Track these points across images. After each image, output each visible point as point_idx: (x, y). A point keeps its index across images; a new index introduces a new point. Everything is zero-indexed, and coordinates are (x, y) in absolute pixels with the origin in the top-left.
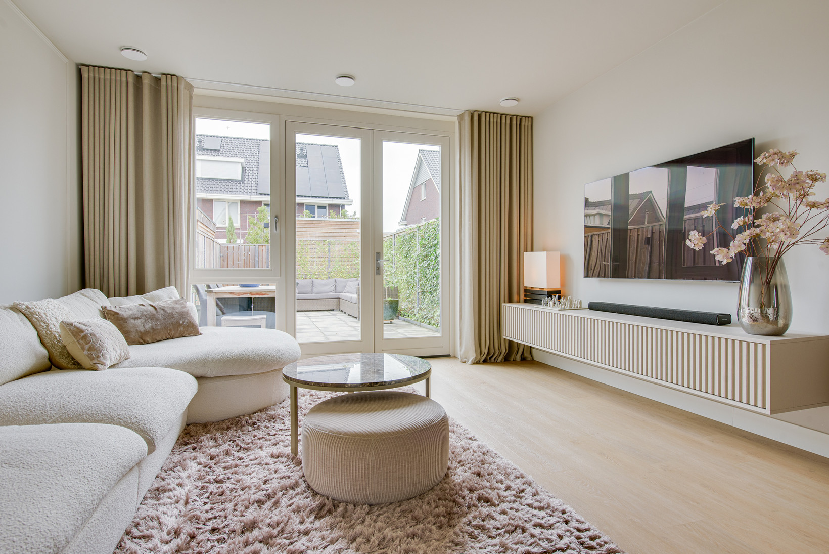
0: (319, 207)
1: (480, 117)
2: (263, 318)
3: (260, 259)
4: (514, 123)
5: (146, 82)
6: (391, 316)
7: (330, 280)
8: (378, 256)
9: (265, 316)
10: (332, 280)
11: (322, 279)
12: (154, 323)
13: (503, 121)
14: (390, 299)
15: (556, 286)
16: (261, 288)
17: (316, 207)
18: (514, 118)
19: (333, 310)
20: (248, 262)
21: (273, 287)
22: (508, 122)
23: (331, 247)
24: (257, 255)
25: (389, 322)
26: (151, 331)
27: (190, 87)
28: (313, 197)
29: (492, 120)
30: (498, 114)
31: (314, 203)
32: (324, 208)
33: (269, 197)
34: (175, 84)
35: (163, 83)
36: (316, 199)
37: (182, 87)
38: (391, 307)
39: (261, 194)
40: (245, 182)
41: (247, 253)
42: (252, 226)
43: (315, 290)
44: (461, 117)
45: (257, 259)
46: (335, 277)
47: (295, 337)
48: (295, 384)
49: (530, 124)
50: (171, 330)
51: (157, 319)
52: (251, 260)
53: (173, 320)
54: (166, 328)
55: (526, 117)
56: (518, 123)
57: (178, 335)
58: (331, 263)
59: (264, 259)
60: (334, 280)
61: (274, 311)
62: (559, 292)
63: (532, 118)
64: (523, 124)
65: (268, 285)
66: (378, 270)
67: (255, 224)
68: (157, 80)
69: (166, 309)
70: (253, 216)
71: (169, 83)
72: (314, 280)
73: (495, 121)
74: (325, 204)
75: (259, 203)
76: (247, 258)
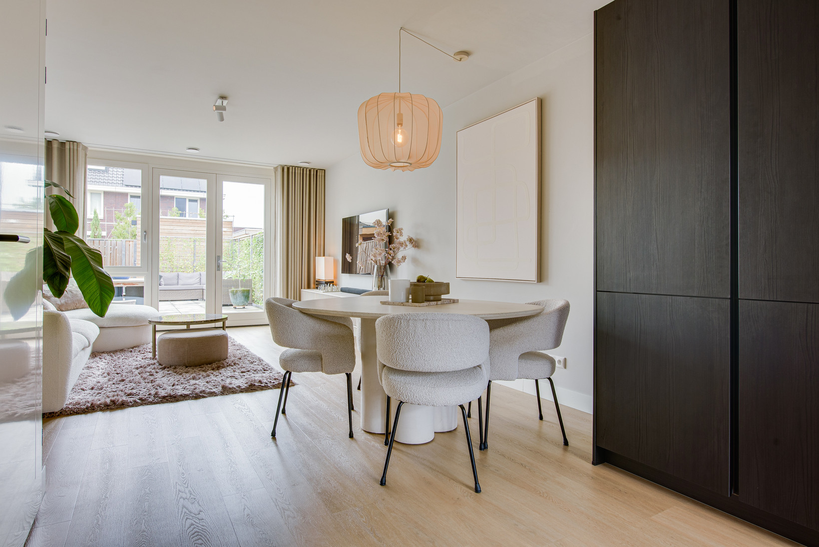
0: (190, 201)
1: (288, 169)
2: (134, 302)
3: (127, 253)
4: (312, 173)
5: (55, 146)
6: (243, 302)
7: (195, 273)
8: (219, 258)
9: (135, 300)
10: (197, 274)
11: (188, 273)
12: (66, 300)
13: (305, 172)
14: (243, 289)
15: (331, 278)
16: (131, 280)
17: (187, 201)
18: (312, 170)
19: (197, 300)
20: (115, 256)
21: (142, 279)
22: (308, 173)
23: (197, 243)
24: (124, 249)
25: (242, 307)
26: (65, 304)
27: (85, 148)
28: (184, 190)
29: (296, 171)
30: (301, 167)
31: (185, 196)
32: (196, 201)
33: (140, 189)
34: (76, 148)
35: (67, 147)
36: (187, 192)
37: (80, 149)
38: (243, 296)
39: (127, 186)
40: (110, 172)
41: (114, 247)
42: (118, 220)
43: (180, 282)
44: (276, 169)
45: (124, 253)
46: (200, 271)
47: (158, 310)
48: (155, 324)
49: (323, 174)
50: (76, 304)
51: (68, 298)
52: (118, 255)
53: (77, 298)
54: (73, 302)
55: (320, 169)
56: (315, 174)
57: (81, 307)
58: (196, 258)
59: (131, 253)
60: (199, 274)
61: (143, 296)
62: (333, 282)
63: (325, 170)
64: (318, 174)
65: (136, 278)
66: (219, 268)
67: (121, 220)
68: (63, 144)
69: (73, 292)
70: (120, 212)
71: (72, 147)
72: (180, 273)
73: (299, 172)
74: (197, 197)
75: (125, 195)
76: (113, 252)
